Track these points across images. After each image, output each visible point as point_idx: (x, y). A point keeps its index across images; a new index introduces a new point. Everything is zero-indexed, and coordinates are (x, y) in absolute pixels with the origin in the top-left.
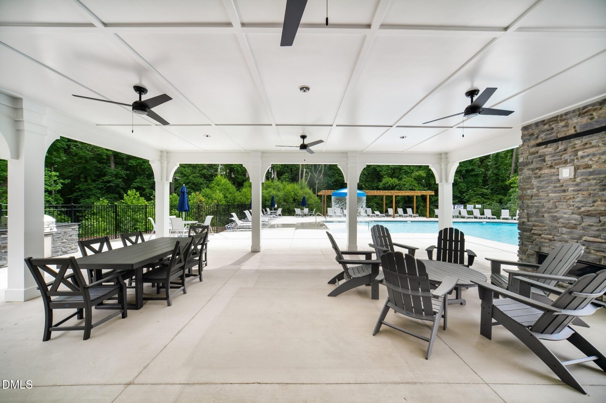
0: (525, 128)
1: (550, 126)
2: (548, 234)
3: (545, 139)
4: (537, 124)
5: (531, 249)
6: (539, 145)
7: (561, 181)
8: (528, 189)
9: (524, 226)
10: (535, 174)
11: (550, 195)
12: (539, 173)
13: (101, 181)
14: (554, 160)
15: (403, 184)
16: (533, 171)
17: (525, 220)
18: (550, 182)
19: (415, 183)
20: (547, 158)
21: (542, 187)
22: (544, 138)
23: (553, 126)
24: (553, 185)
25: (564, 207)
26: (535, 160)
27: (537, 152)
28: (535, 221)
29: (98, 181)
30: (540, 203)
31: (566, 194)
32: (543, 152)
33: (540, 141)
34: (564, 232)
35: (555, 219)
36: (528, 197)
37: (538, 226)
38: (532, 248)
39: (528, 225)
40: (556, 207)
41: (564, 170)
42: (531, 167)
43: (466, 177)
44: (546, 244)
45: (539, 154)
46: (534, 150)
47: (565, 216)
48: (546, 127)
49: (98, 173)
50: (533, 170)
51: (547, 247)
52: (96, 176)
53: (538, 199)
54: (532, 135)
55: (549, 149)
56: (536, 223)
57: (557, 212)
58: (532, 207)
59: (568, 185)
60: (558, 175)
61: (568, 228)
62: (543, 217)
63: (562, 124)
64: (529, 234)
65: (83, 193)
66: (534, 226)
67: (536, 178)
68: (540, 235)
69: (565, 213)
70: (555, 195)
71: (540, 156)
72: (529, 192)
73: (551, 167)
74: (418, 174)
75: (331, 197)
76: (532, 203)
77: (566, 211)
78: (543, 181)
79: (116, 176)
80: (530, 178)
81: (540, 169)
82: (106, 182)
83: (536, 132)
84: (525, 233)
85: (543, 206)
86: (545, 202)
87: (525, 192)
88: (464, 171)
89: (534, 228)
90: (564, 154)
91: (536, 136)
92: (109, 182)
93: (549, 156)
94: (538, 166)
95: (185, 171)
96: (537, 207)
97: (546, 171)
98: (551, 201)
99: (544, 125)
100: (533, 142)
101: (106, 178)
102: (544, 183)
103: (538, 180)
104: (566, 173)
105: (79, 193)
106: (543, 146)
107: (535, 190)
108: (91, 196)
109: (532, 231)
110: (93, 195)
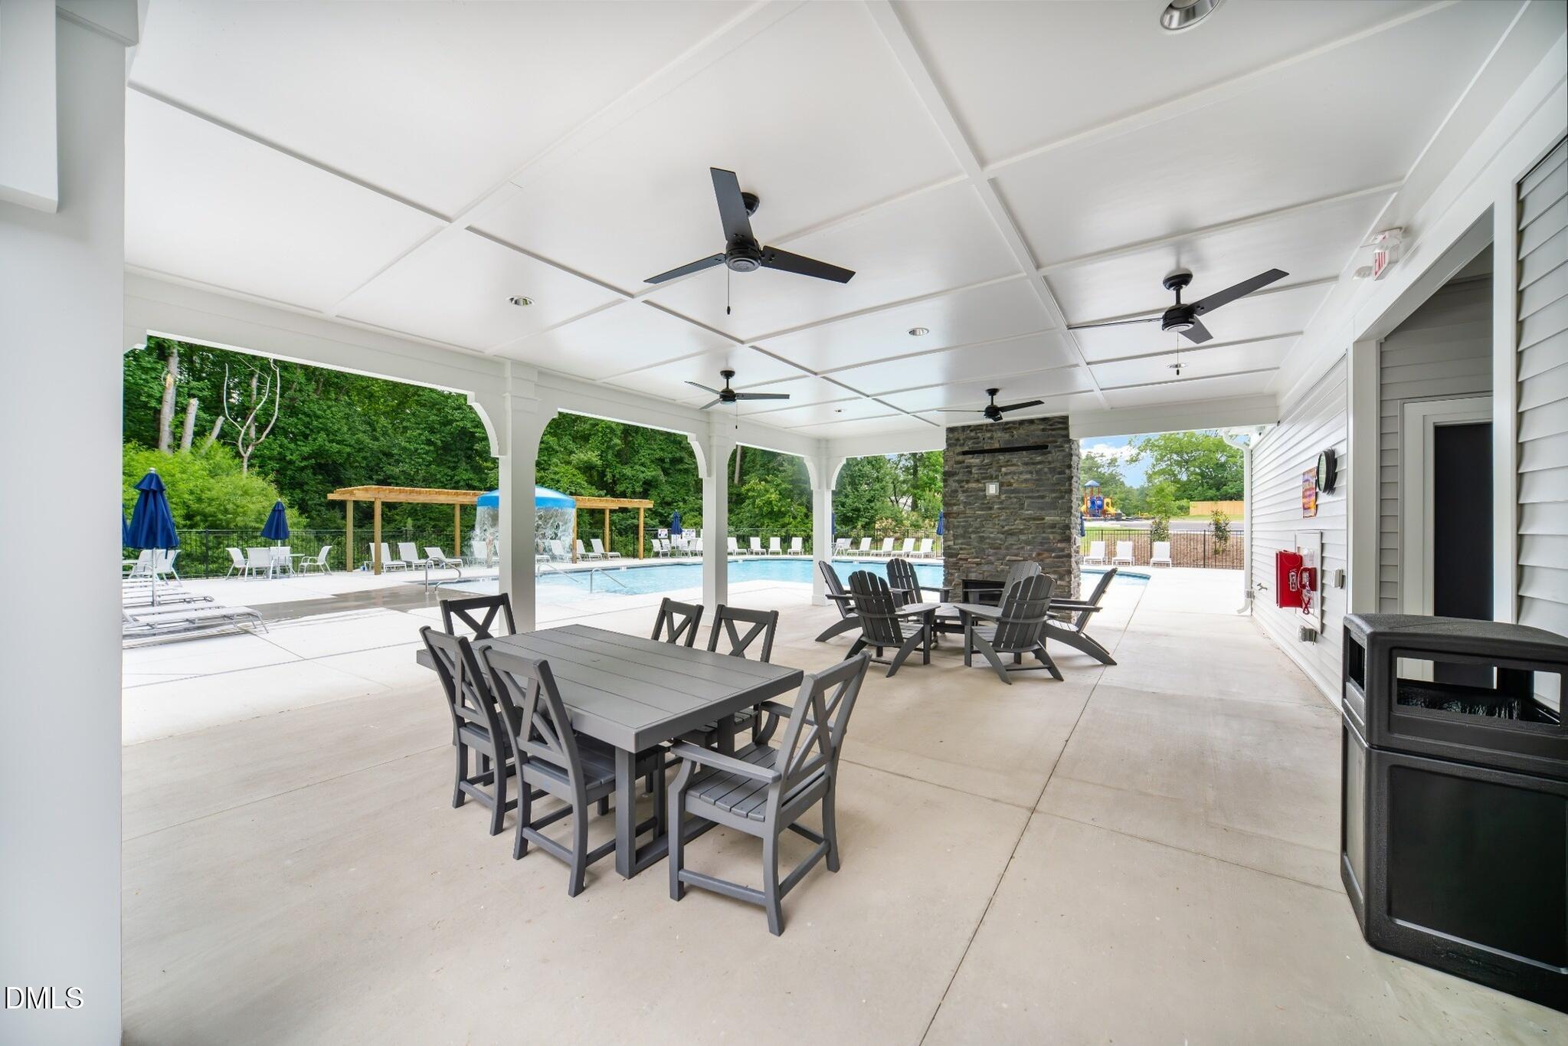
0: (950, 430)
1: (976, 433)
2: (975, 558)
3: (972, 447)
4: (964, 428)
5: (957, 578)
6: (965, 453)
7: (988, 498)
8: (955, 505)
9: (949, 551)
10: (961, 487)
11: (977, 512)
12: (966, 486)
14: (981, 473)
15: (552, 479)
16: (959, 484)
17: (951, 543)
18: (977, 498)
19: (581, 479)
20: (974, 470)
21: (970, 504)
22: (970, 446)
23: (979, 435)
24: (980, 502)
25: (990, 526)
26: (962, 470)
27: (964, 462)
28: (962, 544)
30: (967, 521)
31: (992, 512)
32: (970, 463)
33: (966, 449)
34: (990, 553)
35: (982, 539)
36: (955, 515)
37: (965, 549)
38: (959, 576)
39: (954, 549)
40: (983, 526)
41: (991, 486)
42: (957, 478)
43: (669, 474)
44: (973, 570)
45: (965, 464)
46: (960, 458)
47: (992, 535)
48: (973, 434)
50: (959, 482)
51: (974, 572)
53: (965, 517)
54: (958, 440)
55: (975, 460)
56: (964, 546)
57: (984, 532)
58: (958, 527)
59: (994, 502)
60: (985, 490)
61: (994, 549)
62: (970, 538)
63: (988, 435)
64: (955, 559)
66: (961, 549)
67: (964, 492)
68: (966, 559)
69: (992, 533)
70: (983, 513)
71: (967, 467)
72: (955, 508)
73: (978, 481)
74: (586, 459)
75: (475, 509)
76: (958, 522)
77: (991, 530)
78: (971, 496)
80: (956, 491)
81: (968, 482)
83: (962, 437)
84: (951, 560)
85: (970, 526)
86: (973, 521)
87: (950, 509)
88: (667, 460)
89: (961, 552)
90: (990, 468)
91: (962, 441)
93: (975, 468)
94: (965, 478)
96: (964, 527)
97: (973, 485)
98: (979, 520)
99: (971, 431)
100: (959, 449)
102: (972, 498)
103: (965, 494)
104: (992, 489)
106: (970, 456)
107: (961, 507)
109: (959, 556)
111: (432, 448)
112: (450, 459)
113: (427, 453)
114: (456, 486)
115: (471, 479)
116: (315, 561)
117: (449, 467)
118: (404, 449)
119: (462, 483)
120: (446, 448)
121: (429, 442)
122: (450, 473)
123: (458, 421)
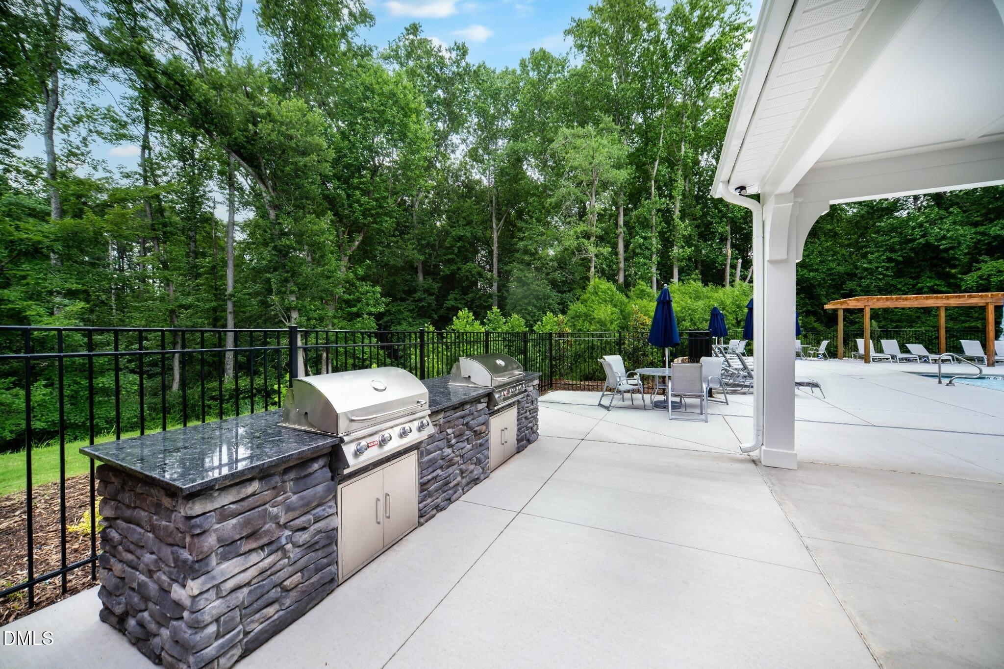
13: (412, 299)
29: (408, 300)
49: (406, 288)
52: (404, 292)
65: (392, 317)
79: (428, 291)
82: (417, 301)
92: (420, 300)
95: (525, 276)
101: (417, 295)
105: (389, 318)
108: (402, 322)
110: (404, 319)
111: (893, 264)
112: (913, 270)
113: (887, 269)
114: (920, 291)
115: (937, 285)
116: (817, 350)
117: (911, 278)
118: (866, 269)
119: (925, 290)
120: (908, 262)
121: (890, 260)
122: (912, 282)
123: (919, 239)
